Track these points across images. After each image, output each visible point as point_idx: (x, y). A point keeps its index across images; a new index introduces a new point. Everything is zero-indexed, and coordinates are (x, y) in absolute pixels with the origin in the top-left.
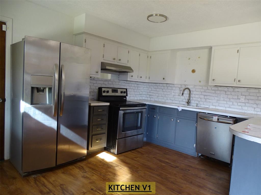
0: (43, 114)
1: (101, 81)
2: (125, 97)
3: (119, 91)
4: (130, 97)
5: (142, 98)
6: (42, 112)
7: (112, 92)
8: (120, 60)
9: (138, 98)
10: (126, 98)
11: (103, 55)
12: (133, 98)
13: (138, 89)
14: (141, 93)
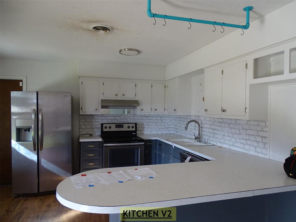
0: (25, 149)
1: (111, 116)
2: (135, 131)
3: (125, 126)
4: (152, 131)
5: (169, 132)
6: (25, 147)
7: (116, 127)
8: (124, 95)
9: (164, 132)
10: (136, 133)
11: (103, 93)
12: (156, 132)
13: (163, 122)
14: (167, 126)
